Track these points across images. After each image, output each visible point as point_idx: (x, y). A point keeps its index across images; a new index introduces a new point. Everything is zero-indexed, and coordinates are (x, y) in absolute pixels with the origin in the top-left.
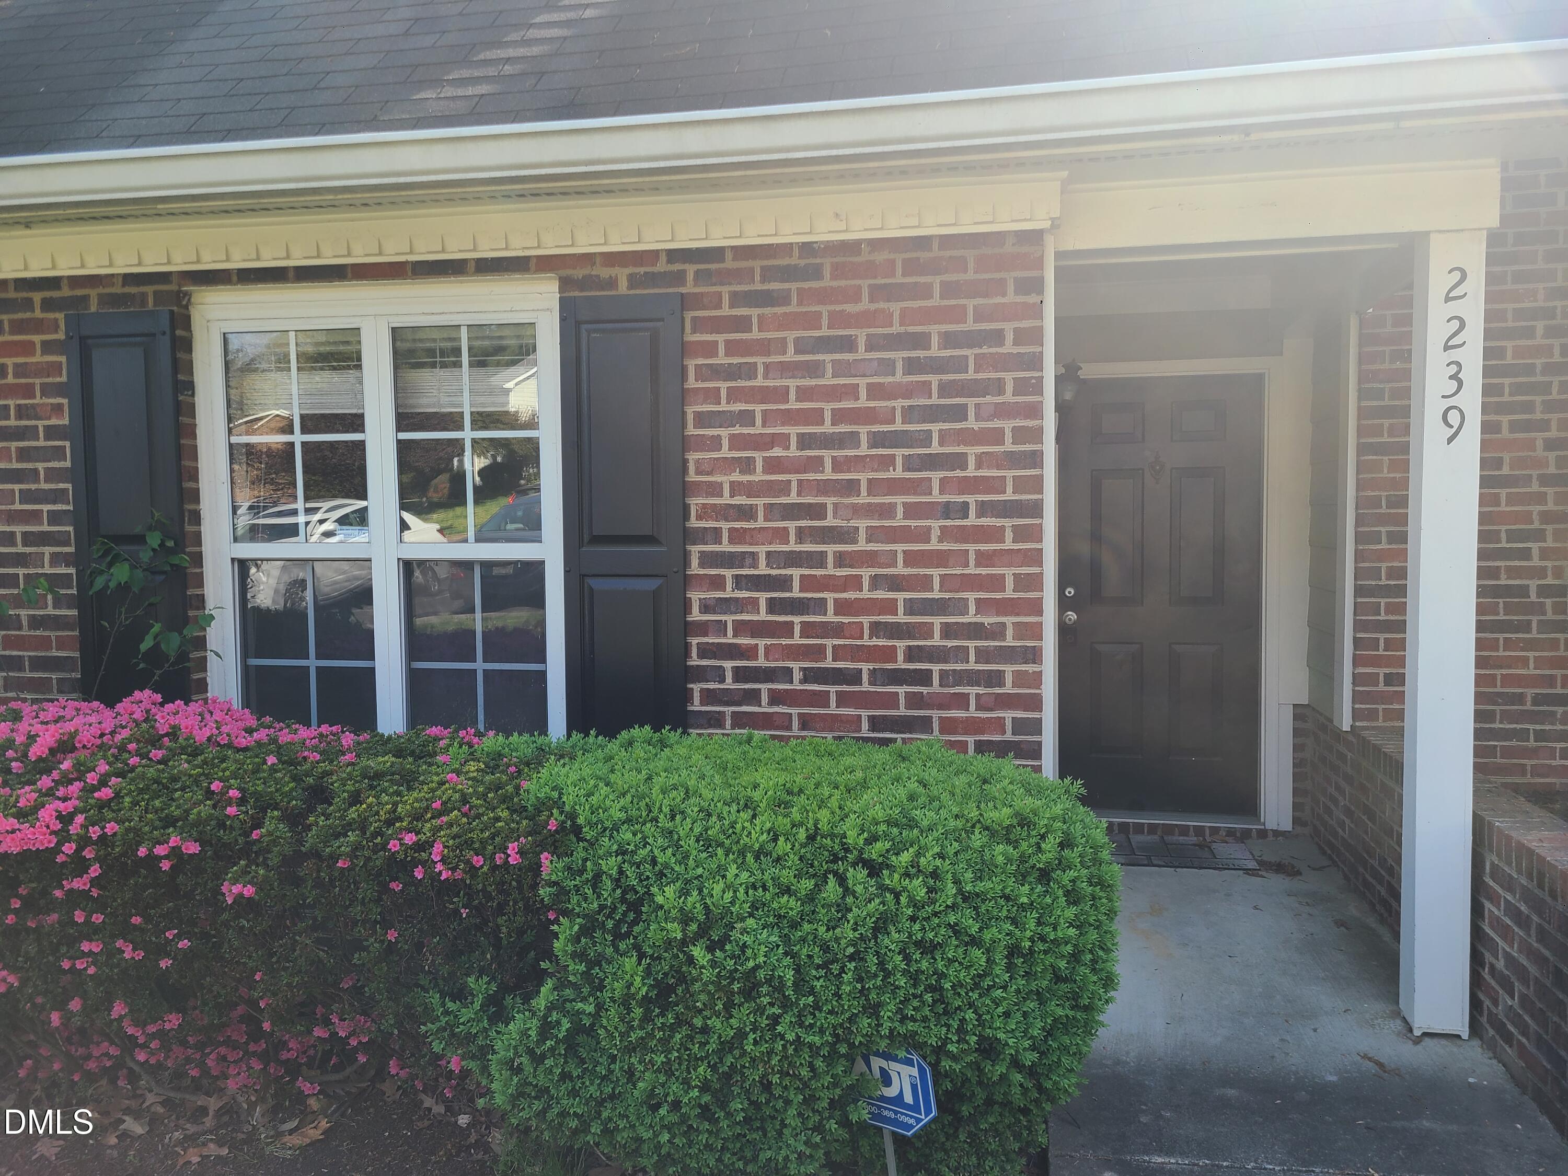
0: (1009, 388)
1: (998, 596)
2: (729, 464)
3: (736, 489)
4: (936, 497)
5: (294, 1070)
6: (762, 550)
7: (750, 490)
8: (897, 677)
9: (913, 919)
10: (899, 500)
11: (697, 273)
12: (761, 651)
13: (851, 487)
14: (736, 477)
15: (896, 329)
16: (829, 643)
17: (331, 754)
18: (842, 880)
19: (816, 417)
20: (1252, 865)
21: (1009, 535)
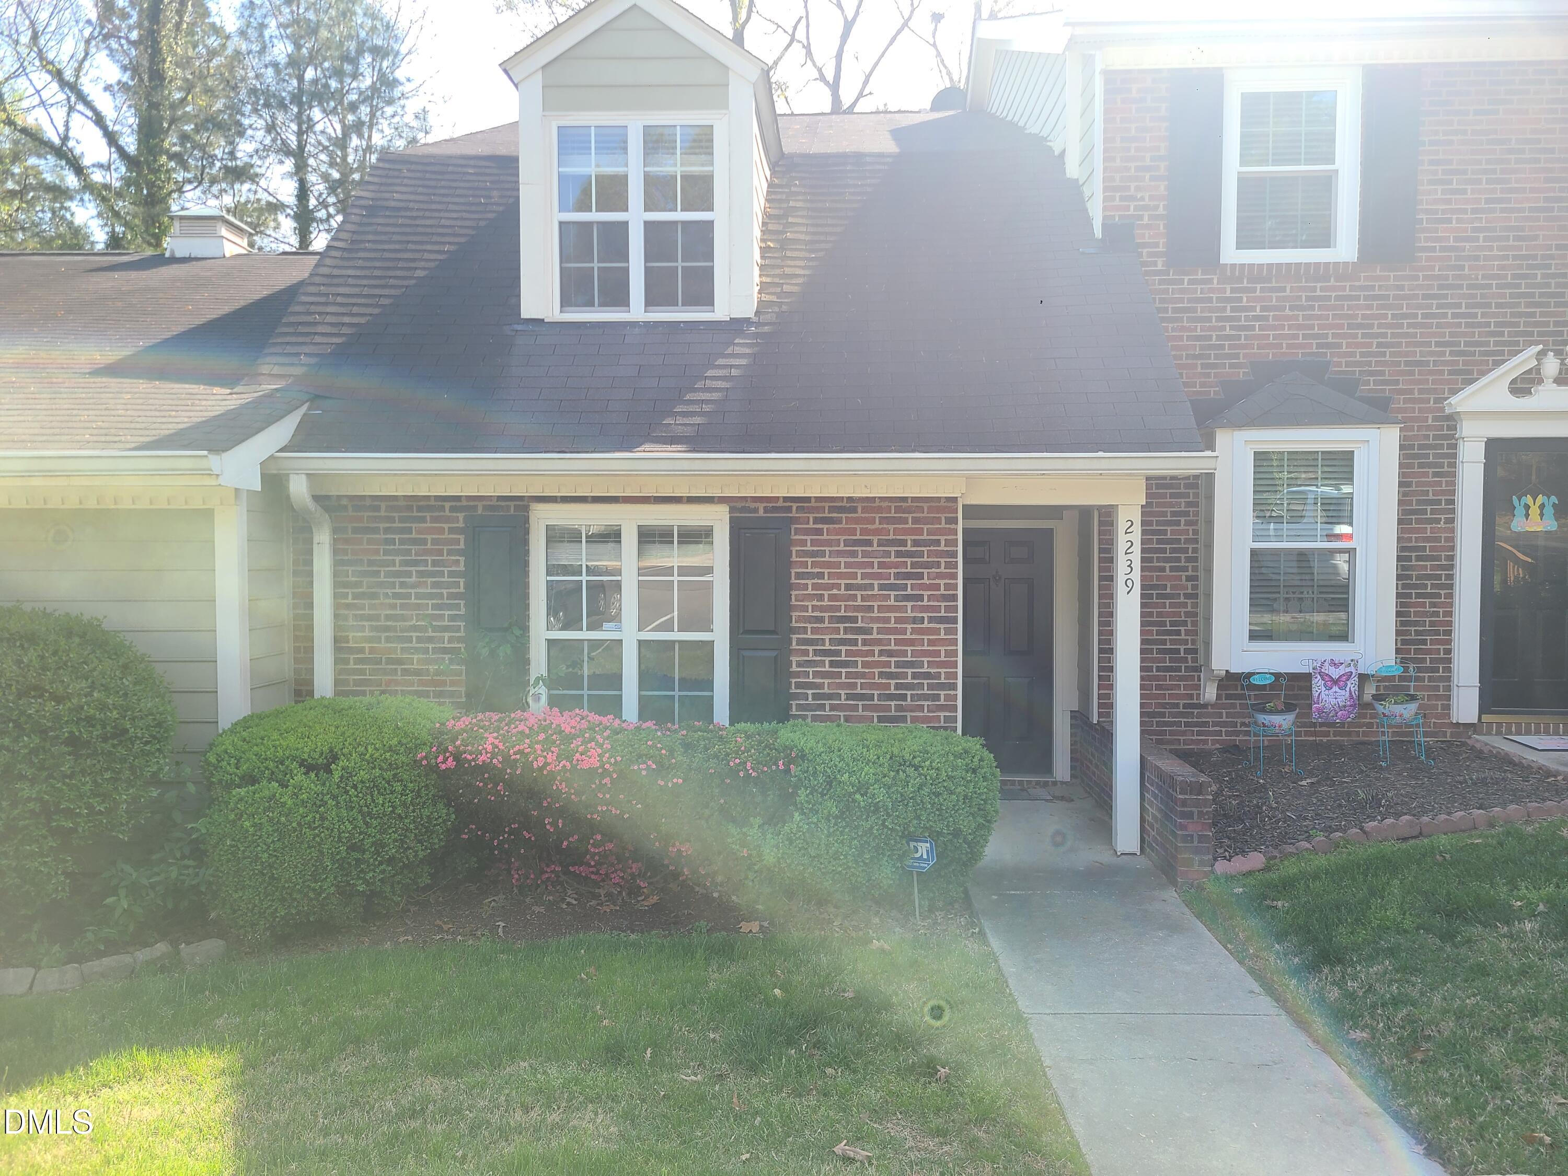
0: (943, 565)
1: (938, 659)
2: (811, 597)
3: (815, 608)
4: (910, 614)
6: (827, 637)
7: (822, 609)
8: (891, 697)
9: (932, 784)
10: (892, 615)
11: (797, 507)
12: (826, 686)
13: (870, 608)
14: (815, 603)
15: (891, 537)
16: (859, 681)
18: (904, 772)
19: (854, 576)
20: (1049, 798)
21: (942, 632)
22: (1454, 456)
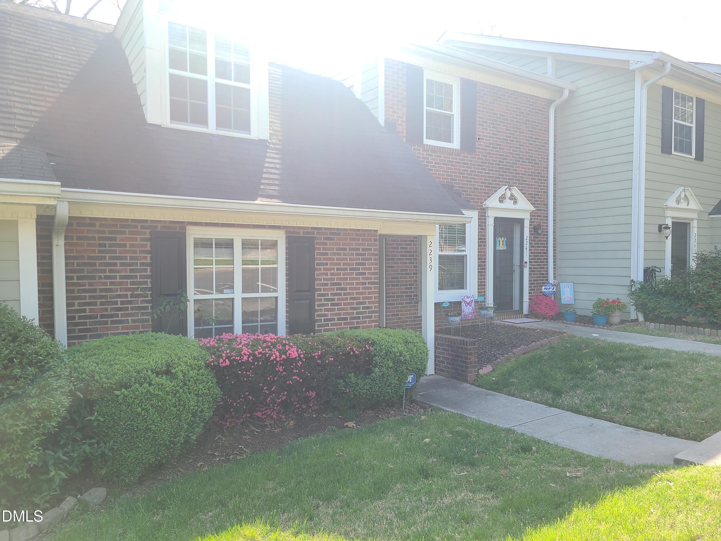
0: (372, 259)
2: (323, 274)
3: (324, 279)
6: (329, 293)
7: (327, 280)
8: (354, 318)
10: (355, 281)
11: (317, 232)
12: (329, 315)
13: (346, 279)
14: (324, 277)
16: (342, 312)
19: (340, 264)
21: (373, 288)
22: (485, 223)
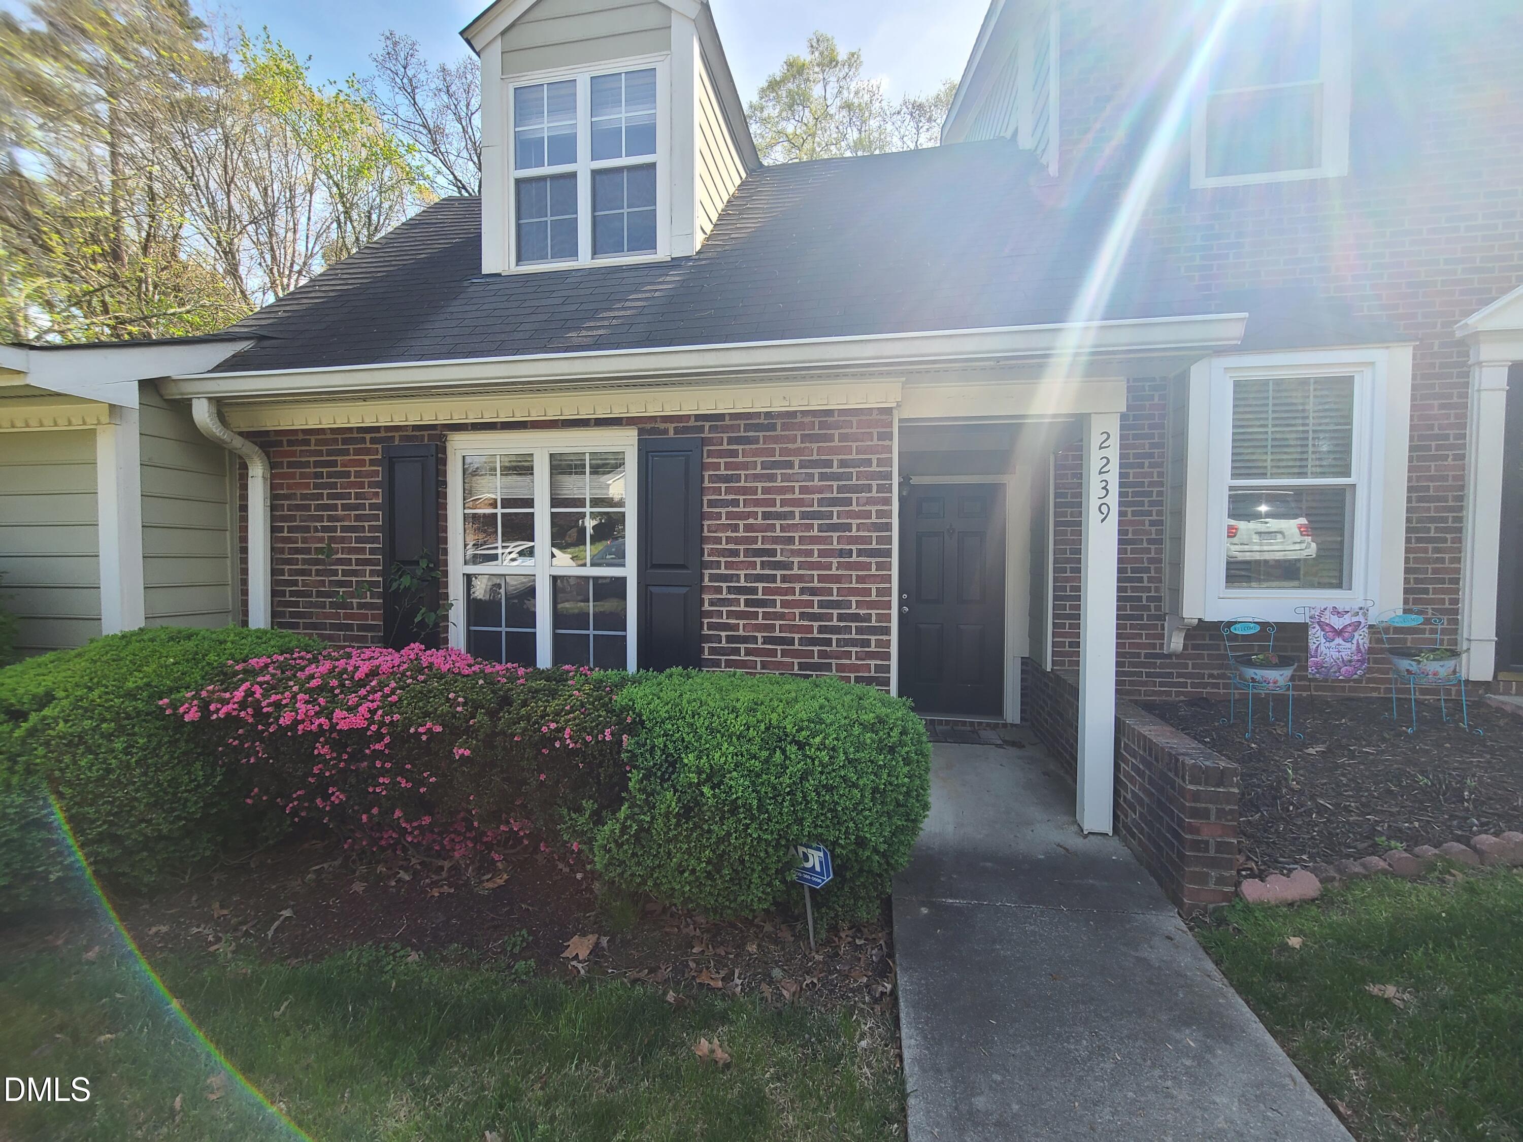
0: (874, 489)
1: (868, 599)
2: (725, 527)
3: (729, 540)
4: (835, 546)
5: (489, 847)
6: (742, 573)
7: (737, 541)
8: (814, 642)
9: (822, 773)
10: (815, 547)
11: (710, 426)
12: (741, 627)
13: (791, 540)
14: (729, 534)
15: (815, 457)
16: (778, 623)
17: (512, 679)
18: (784, 751)
19: (773, 503)
20: (999, 742)
21: (874, 566)
22: (1466, 385)
